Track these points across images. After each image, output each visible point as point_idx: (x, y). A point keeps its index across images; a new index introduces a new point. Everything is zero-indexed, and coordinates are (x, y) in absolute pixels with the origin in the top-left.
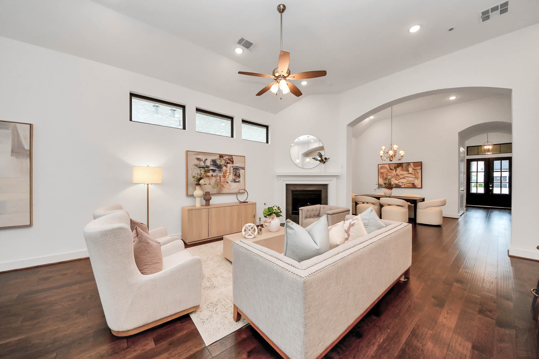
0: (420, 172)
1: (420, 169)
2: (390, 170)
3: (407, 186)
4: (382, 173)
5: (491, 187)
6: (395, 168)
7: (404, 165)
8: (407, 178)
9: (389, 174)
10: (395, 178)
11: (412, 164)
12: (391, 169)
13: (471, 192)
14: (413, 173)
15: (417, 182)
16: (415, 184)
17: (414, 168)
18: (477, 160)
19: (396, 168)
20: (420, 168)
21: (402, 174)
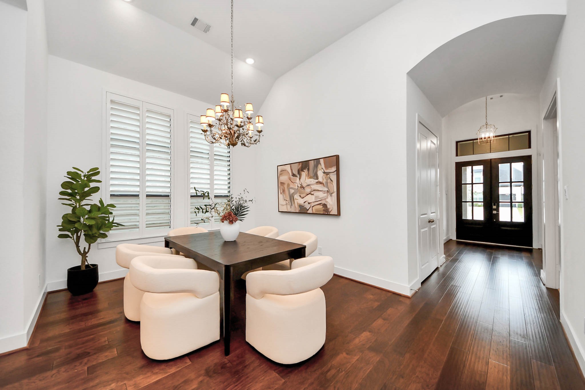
0: (334, 177)
1: (336, 172)
2: (292, 177)
3: (316, 210)
4: (282, 184)
5: (495, 210)
6: (299, 173)
7: (312, 164)
8: (316, 194)
9: (291, 186)
10: (299, 194)
11: (322, 161)
12: (294, 175)
13: (463, 218)
14: (324, 182)
15: (331, 202)
16: (328, 207)
17: (326, 171)
18: (472, 163)
19: (300, 171)
20: (335, 169)
21: (309, 183)
